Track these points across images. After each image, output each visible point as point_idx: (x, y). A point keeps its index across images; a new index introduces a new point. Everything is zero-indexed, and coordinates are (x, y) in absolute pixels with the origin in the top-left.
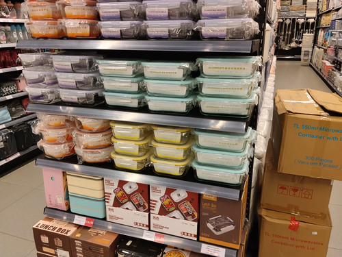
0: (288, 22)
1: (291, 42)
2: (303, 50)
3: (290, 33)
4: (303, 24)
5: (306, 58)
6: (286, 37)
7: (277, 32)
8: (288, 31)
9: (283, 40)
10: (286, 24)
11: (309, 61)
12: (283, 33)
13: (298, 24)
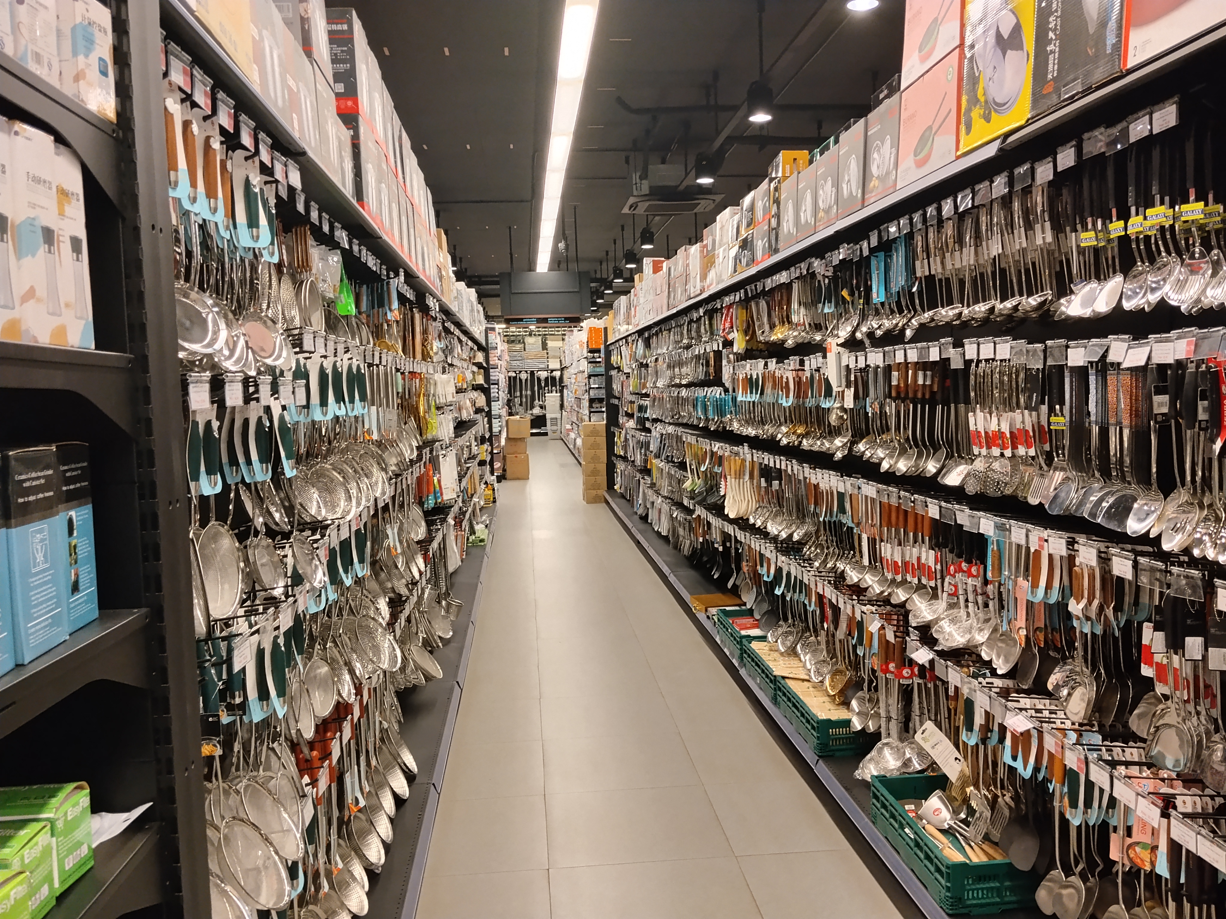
0: (524, 376)
1: (532, 407)
2: (548, 416)
3: (529, 392)
4: (547, 379)
5: (555, 428)
6: (524, 400)
7: (510, 392)
8: (526, 390)
9: (521, 405)
10: (520, 380)
11: (559, 432)
12: (518, 394)
13: (539, 379)
